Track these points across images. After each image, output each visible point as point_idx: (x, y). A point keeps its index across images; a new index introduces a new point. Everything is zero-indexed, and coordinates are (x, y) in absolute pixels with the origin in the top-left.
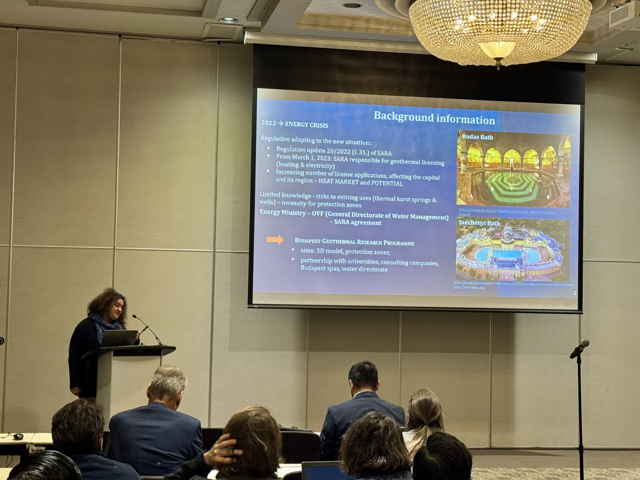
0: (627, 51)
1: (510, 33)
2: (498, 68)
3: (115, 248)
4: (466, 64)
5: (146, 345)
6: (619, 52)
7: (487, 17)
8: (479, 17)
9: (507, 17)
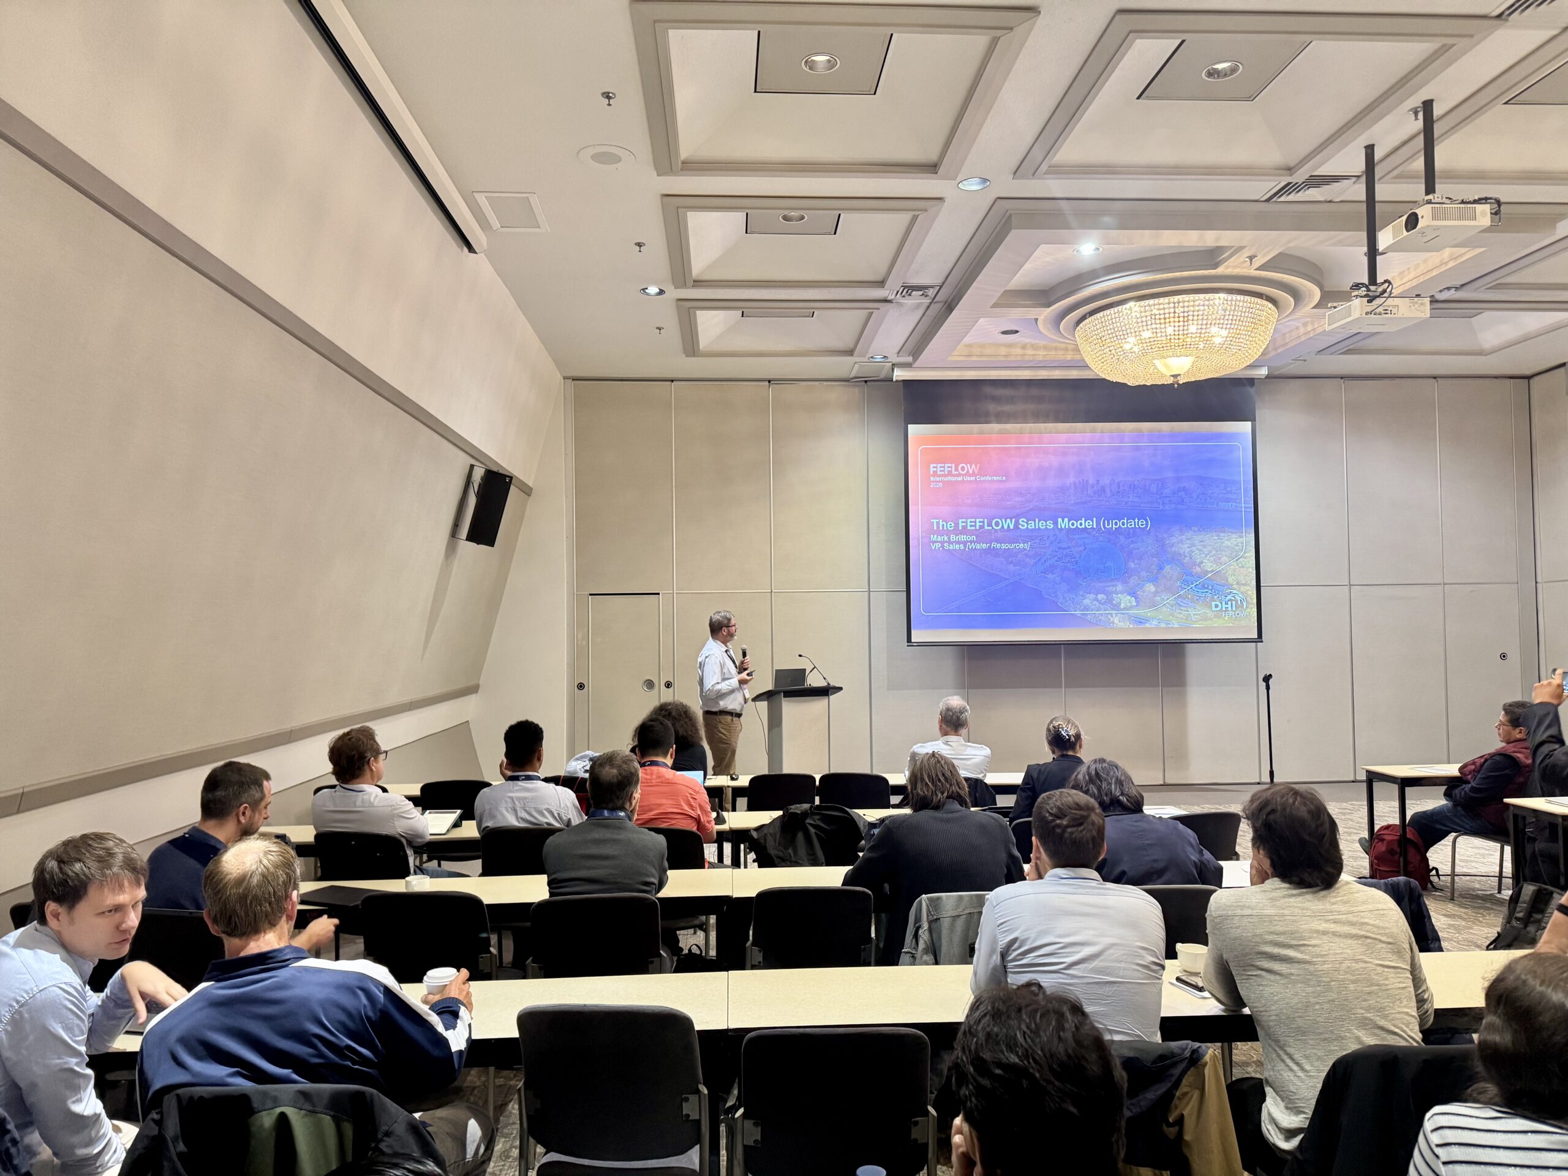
1: (1192, 346)
2: (1176, 385)
5: (814, 686)
6: (1290, 364)
7: (1163, 332)
8: (1155, 332)
9: (1184, 330)
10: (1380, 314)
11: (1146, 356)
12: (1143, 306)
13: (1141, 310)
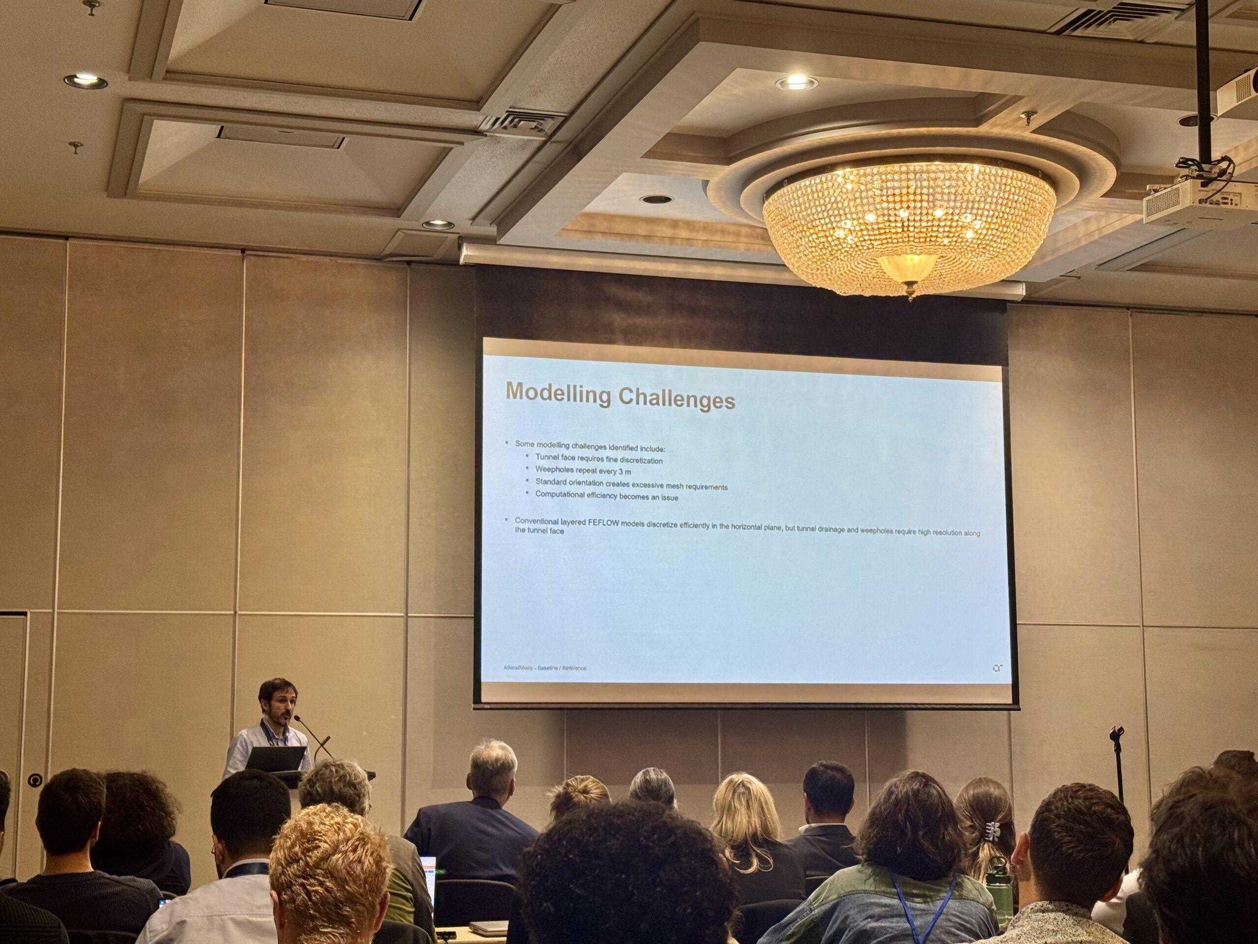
0: (1070, 280)
3: (236, 613)
4: (850, 292)
6: (1059, 281)
7: (896, 215)
8: (884, 215)
9: (927, 214)
10: (1217, 203)
11: (867, 251)
12: (865, 175)
13: (863, 180)
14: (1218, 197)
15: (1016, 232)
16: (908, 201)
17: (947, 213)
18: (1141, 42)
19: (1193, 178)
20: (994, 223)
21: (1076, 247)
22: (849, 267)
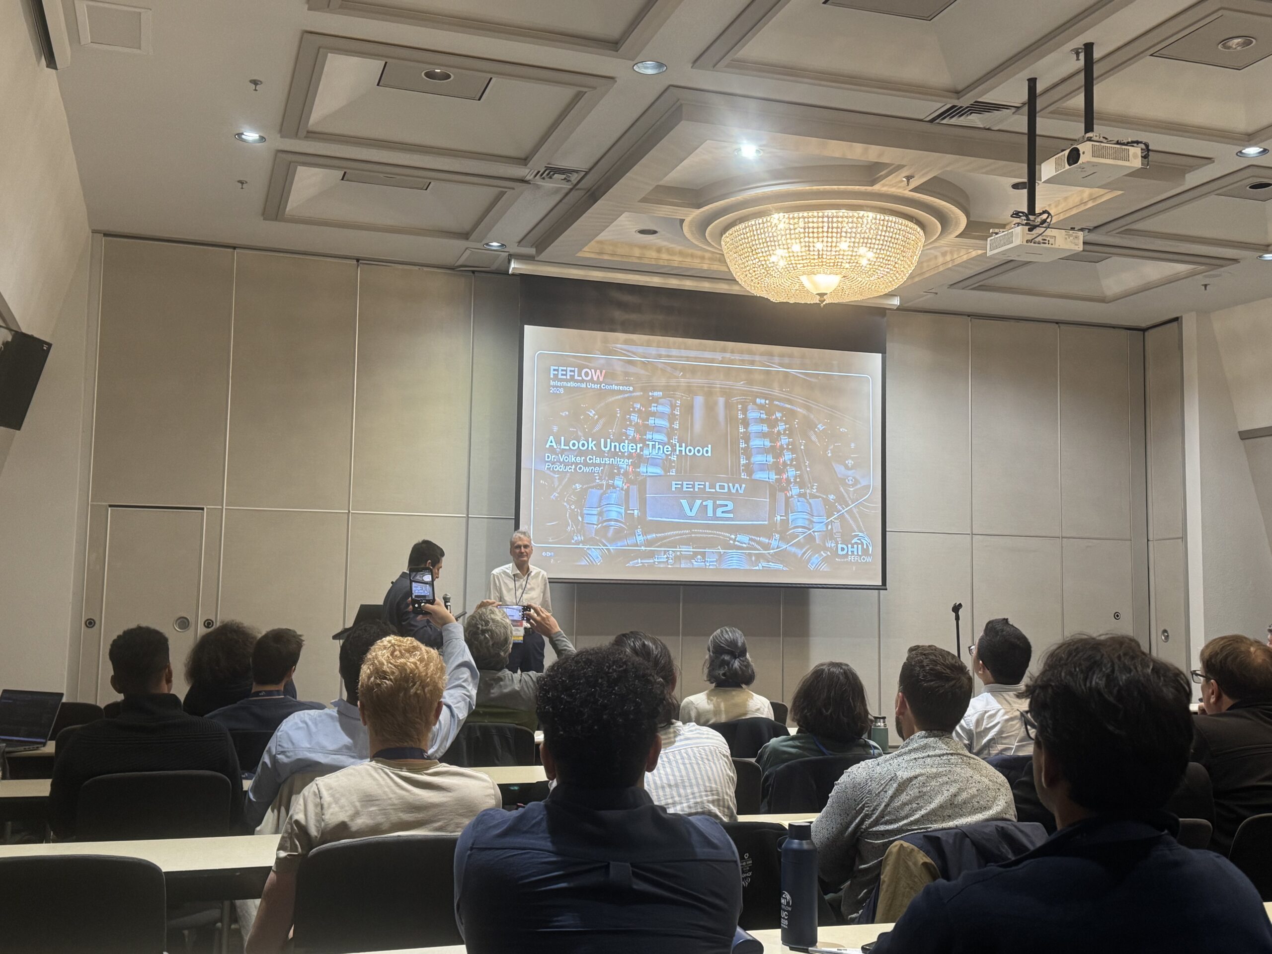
0: (930, 296)
2: (821, 306)
3: (349, 512)
6: (922, 296)
7: (814, 246)
8: (805, 246)
9: (836, 246)
10: (1039, 243)
11: (793, 271)
12: (794, 218)
13: (791, 221)
14: (1040, 239)
15: (897, 260)
16: (823, 237)
17: (849, 246)
18: (989, 129)
19: (1023, 225)
20: (882, 254)
21: (936, 272)
22: (780, 282)
